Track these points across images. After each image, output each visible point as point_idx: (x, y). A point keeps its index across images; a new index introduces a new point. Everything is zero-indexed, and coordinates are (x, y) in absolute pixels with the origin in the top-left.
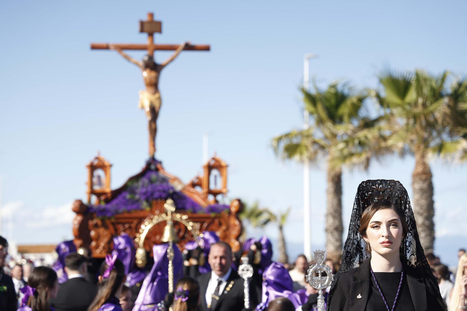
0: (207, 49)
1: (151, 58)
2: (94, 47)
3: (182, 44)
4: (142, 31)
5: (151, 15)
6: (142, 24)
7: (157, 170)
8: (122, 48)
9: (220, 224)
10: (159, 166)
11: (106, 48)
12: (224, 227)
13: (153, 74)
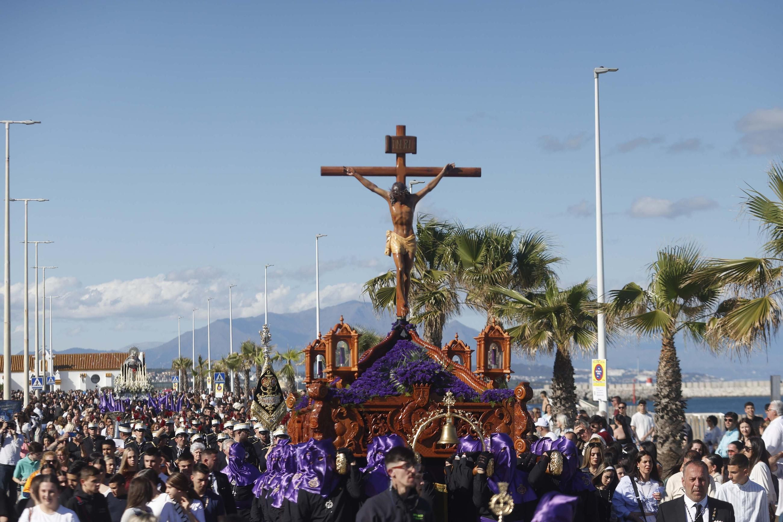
0: (476, 173)
1: (402, 186)
2: (326, 172)
3: (444, 166)
4: (389, 151)
5: (402, 129)
6: (390, 139)
7: (409, 337)
8: (361, 173)
9: (502, 416)
10: (411, 331)
11: (342, 172)
12: (506, 420)
13: (405, 208)
